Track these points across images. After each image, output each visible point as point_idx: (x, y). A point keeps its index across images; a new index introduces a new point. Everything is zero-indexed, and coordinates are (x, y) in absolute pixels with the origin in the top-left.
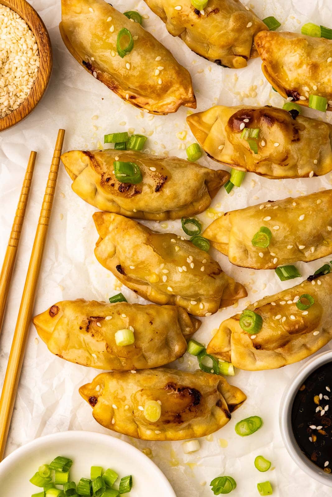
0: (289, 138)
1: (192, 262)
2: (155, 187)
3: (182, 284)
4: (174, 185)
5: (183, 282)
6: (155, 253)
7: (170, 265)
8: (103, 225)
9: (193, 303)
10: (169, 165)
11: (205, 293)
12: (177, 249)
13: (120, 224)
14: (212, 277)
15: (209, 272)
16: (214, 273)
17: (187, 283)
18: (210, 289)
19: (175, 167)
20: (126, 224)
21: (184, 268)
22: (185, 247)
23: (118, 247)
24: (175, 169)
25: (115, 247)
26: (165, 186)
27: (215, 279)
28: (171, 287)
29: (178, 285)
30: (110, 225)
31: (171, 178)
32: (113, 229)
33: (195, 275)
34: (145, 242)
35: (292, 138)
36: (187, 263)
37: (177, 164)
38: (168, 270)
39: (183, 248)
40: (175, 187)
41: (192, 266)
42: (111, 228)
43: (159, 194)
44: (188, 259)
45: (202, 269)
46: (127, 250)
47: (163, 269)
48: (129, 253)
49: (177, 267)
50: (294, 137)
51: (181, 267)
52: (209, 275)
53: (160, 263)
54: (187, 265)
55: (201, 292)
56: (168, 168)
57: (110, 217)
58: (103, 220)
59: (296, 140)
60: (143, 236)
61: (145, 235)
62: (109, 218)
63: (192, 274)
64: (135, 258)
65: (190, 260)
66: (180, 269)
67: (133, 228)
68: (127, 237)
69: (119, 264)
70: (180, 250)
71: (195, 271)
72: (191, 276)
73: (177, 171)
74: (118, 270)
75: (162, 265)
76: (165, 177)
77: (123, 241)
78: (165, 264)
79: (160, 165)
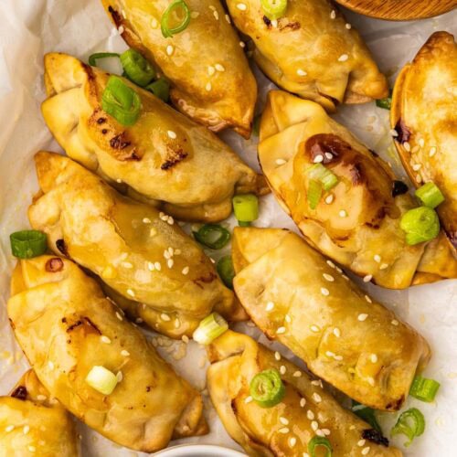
0: (365, 218)
1: (172, 258)
2: (164, 162)
3: (150, 289)
4: (192, 170)
5: (153, 286)
6: (117, 234)
7: (136, 257)
8: (49, 172)
9: (165, 317)
10: (195, 138)
11: (183, 307)
12: (153, 232)
13: (73, 177)
14: (199, 285)
15: (194, 277)
16: (203, 280)
17: (158, 288)
18: (191, 303)
19: (204, 145)
20: (82, 181)
21: (158, 266)
22: (166, 231)
23: (64, 214)
24: (202, 147)
25: (60, 211)
26: (178, 166)
27: (202, 288)
28: (133, 290)
29: (143, 289)
30: (58, 173)
31: (192, 157)
32: (62, 183)
33: (173, 279)
34: (103, 214)
35: (370, 221)
36: (163, 257)
37: (207, 141)
38: (133, 263)
39: (163, 232)
40: (191, 174)
41: (170, 263)
42: (60, 179)
43: (164, 173)
44: (166, 251)
45: (185, 271)
46: (76, 220)
47: (125, 261)
48: (78, 226)
49: (146, 262)
50: (373, 220)
51: (153, 263)
52: (195, 282)
53: (122, 250)
54: (163, 262)
55: (178, 304)
56: (193, 142)
57: (61, 163)
58: (50, 164)
59: (374, 225)
60: (104, 204)
61: (107, 203)
62: (58, 164)
63: (168, 276)
64: (86, 236)
65: (168, 254)
66: (151, 266)
67: (91, 188)
68: (79, 201)
69: (61, 238)
70: (155, 236)
71: (174, 273)
72: (166, 279)
73: (204, 152)
74: (58, 247)
75: (124, 255)
76: (184, 153)
77: (73, 206)
78: (129, 254)
79: (184, 134)
